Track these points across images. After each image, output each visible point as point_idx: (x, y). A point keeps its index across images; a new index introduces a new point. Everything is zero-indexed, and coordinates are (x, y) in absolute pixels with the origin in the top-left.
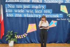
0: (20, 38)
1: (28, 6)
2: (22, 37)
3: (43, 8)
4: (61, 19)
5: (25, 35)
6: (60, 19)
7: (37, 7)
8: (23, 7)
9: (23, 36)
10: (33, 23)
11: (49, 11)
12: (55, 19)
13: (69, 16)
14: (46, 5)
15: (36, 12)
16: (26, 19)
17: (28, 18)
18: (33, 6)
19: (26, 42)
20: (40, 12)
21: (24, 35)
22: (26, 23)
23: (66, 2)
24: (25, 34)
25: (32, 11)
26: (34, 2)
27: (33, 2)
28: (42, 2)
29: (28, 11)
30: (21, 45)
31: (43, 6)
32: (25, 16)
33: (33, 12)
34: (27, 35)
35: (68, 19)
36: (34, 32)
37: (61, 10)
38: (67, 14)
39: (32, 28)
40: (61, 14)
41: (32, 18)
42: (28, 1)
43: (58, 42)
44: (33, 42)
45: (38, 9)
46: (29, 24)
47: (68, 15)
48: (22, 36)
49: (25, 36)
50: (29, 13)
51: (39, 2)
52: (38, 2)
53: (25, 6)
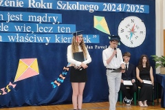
1: (19, 17)
2: (5, 93)
3: (55, 20)
4: (96, 46)
5: (11, 88)
6: (94, 47)
7: (40, 19)
11: (69, 29)
14: (60, 15)
15: (39, 30)
16: (14, 47)
17: (19, 45)
18: (31, 17)
20: (49, 29)
21: (7, 87)
22: (14, 56)
23: (104, 10)
24: (10, 84)
25: (28, 29)
26: (34, 7)
27: (30, 6)
28: (51, 8)
29: (18, 28)
31: (54, 17)
32: (11, 39)
33: (32, 29)
34: (14, 86)
37: (95, 27)
38: (109, 35)
39: (28, 68)
40: (95, 36)
42: (19, 5)
45: (42, 23)
46: (20, 60)
48: (3, 89)
50: (22, 33)
51: (45, 8)
52: (42, 6)
53: (10, 17)
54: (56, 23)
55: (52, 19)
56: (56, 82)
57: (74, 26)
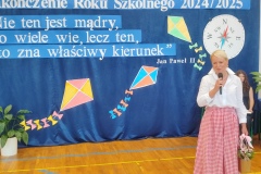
0: (40, 127)
1: (62, 22)
2: (46, 125)
3: (112, 25)
4: (171, 60)
5: (56, 119)
6: (168, 61)
7: (91, 24)
8: (43, 23)
9: (50, 123)
10: (81, 76)
11: (132, 36)
12: (151, 61)
13: (194, 48)
14: (119, 17)
15: (89, 39)
16: (56, 65)
17: (62, 61)
18: (79, 22)
19: (58, 139)
20: (103, 38)
21: (50, 118)
22: (58, 77)
23: (183, 7)
24: (55, 113)
25: (74, 38)
26: (82, 7)
27: (76, 7)
28: (106, 7)
29: (61, 38)
30: (45, 150)
31: (110, 21)
32: (52, 53)
33: (80, 39)
34: (60, 116)
35: (192, 60)
36: (84, 106)
37: (169, 32)
38: (189, 44)
39: (78, 93)
40: (169, 46)
41: (77, 59)
42: (62, 5)
43: (164, 133)
44: (83, 138)
45: (94, 29)
46: (67, 82)
47: (191, 47)
48: (44, 120)
49: (54, 122)
50: (67, 45)
51: (97, 7)
52: (93, 5)
53: (50, 22)
54: (114, 29)
55: (107, 24)
56: (115, 110)
57: (140, 32)
